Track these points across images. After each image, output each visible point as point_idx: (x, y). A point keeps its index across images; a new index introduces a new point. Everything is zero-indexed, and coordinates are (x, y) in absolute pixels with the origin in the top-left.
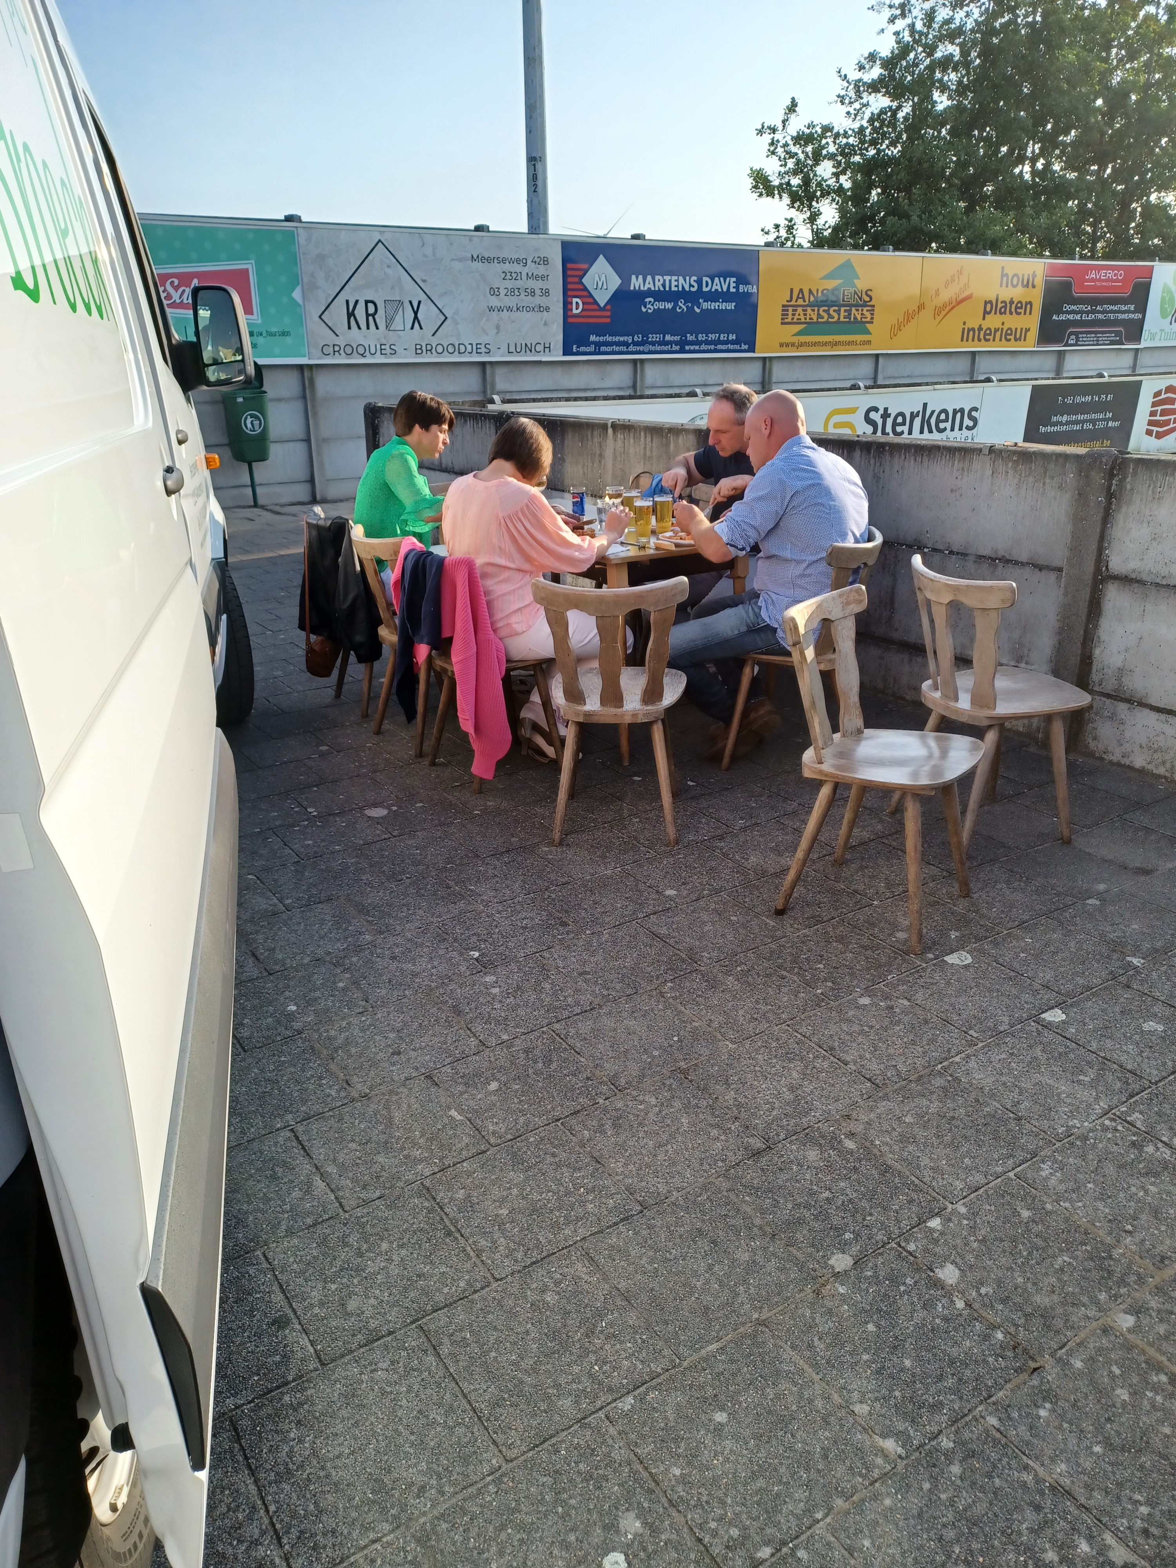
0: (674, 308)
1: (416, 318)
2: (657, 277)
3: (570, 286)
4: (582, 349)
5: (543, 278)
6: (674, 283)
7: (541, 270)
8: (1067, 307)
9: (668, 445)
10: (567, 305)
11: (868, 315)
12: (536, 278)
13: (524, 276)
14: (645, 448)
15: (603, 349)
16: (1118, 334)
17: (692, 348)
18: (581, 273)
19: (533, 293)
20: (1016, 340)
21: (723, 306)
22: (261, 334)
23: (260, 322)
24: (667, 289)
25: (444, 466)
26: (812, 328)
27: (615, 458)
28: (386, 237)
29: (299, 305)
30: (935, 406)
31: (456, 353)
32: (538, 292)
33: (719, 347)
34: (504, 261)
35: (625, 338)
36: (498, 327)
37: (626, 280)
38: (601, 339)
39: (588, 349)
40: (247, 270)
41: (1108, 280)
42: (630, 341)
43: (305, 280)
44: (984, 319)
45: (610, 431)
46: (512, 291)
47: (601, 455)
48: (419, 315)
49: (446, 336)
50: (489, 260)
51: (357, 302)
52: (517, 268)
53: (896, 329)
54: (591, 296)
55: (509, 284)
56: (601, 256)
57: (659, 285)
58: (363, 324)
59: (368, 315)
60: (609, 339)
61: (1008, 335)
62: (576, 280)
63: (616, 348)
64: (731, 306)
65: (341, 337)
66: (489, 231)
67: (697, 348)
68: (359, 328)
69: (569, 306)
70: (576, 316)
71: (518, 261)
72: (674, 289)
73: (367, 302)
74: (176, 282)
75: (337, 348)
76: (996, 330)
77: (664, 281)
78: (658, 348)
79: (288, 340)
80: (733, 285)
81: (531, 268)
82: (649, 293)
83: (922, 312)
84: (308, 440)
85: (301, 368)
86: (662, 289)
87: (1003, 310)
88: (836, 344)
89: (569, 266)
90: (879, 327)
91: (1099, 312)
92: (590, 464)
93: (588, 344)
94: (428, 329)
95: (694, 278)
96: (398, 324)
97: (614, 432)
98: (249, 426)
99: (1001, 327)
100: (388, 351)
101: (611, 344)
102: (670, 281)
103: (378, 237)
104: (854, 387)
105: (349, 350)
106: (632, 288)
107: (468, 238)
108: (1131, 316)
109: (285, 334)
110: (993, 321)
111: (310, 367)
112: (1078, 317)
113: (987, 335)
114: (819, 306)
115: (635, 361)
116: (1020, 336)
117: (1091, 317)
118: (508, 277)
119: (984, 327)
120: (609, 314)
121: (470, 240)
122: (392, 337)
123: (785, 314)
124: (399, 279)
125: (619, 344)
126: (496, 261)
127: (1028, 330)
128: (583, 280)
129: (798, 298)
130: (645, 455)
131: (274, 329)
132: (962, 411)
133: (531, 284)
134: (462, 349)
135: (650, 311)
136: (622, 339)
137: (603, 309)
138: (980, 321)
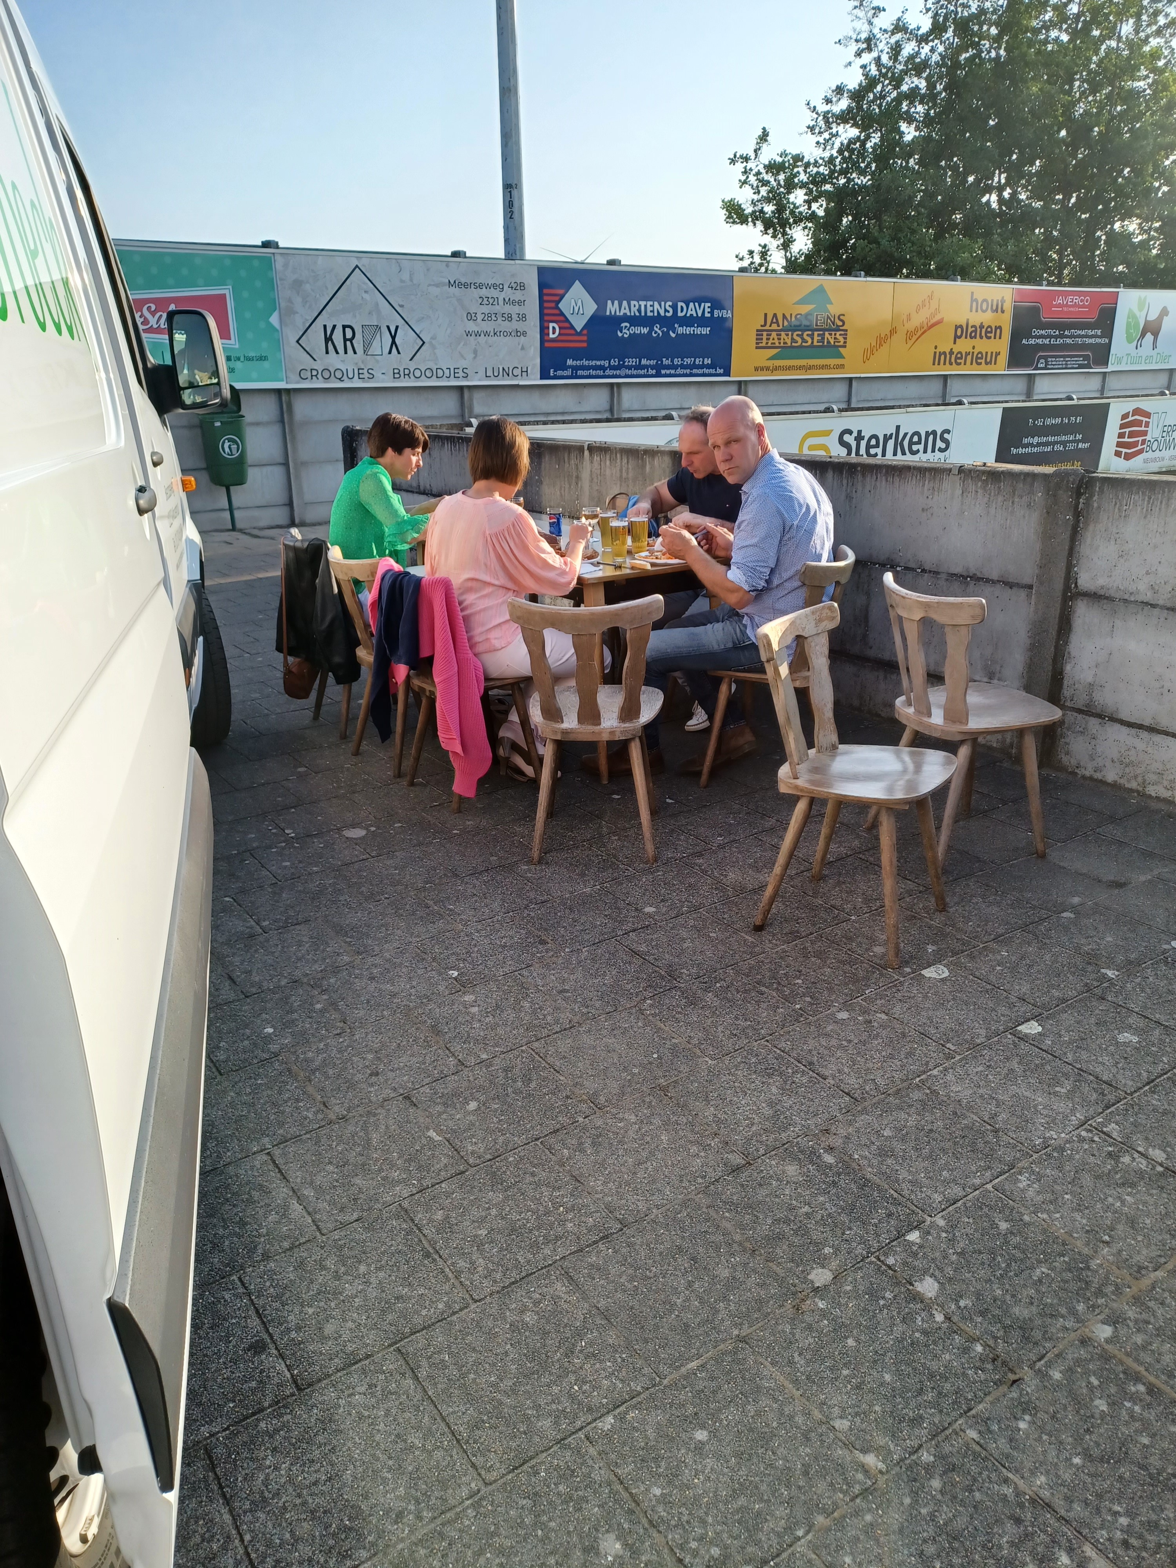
0: (650, 332)
1: (394, 342)
2: (633, 303)
3: (546, 311)
4: (559, 373)
5: (521, 303)
6: (649, 309)
7: (518, 295)
8: (1036, 332)
9: (643, 466)
10: (544, 330)
11: (841, 339)
12: (513, 303)
13: (501, 302)
14: (621, 470)
15: (580, 373)
16: (1086, 358)
17: (668, 372)
18: (557, 298)
19: (510, 318)
20: (987, 363)
21: (699, 331)
22: (239, 359)
23: (237, 346)
24: (643, 314)
25: (422, 488)
26: (786, 352)
27: (592, 480)
28: (364, 263)
29: (277, 330)
30: (908, 428)
31: (434, 377)
32: (515, 317)
33: (695, 371)
34: (480, 286)
35: (602, 363)
36: (475, 352)
37: (602, 306)
38: (578, 363)
39: (565, 373)
40: (223, 297)
41: (1075, 305)
42: (607, 365)
43: (283, 305)
44: (955, 343)
45: (586, 453)
46: (489, 316)
47: (577, 477)
48: (397, 340)
49: (424, 360)
50: (466, 285)
51: (334, 327)
52: (494, 293)
53: (869, 353)
54: (567, 320)
55: (486, 309)
56: (577, 282)
57: (634, 310)
58: (341, 350)
59: (345, 340)
60: (586, 363)
61: (978, 358)
62: (553, 305)
63: (593, 372)
64: (706, 331)
65: (318, 361)
66: (466, 257)
67: (673, 372)
68: (337, 353)
69: (546, 331)
70: (553, 340)
71: (495, 286)
72: (649, 314)
73: (344, 327)
74: (153, 307)
75: (314, 373)
76: (967, 354)
77: (640, 306)
78: (635, 372)
79: (266, 364)
80: (707, 310)
81: (508, 293)
82: (625, 318)
83: (894, 337)
84: (286, 464)
85: (279, 392)
86: (637, 314)
87: (973, 334)
88: (810, 368)
89: (545, 291)
90: (853, 350)
91: (1067, 336)
92: (567, 486)
93: (565, 368)
94: (406, 353)
95: (670, 303)
96: (375, 348)
97: (591, 455)
98: (227, 450)
99: (971, 350)
100: (366, 375)
101: (588, 368)
102: (646, 306)
103: (355, 262)
104: (828, 410)
105: (326, 375)
106: (608, 313)
107: (444, 264)
108: (1098, 340)
109: (262, 358)
110: (964, 345)
111: (288, 391)
112: (1047, 341)
113: (958, 358)
114: (794, 331)
115: (612, 385)
116: (991, 359)
117: (1060, 341)
118: (485, 302)
119: (955, 351)
120: (585, 338)
121: (447, 266)
122: (370, 362)
123: (759, 339)
124: (377, 304)
125: (596, 368)
126: (473, 286)
127: (998, 354)
128: (560, 305)
129: (772, 322)
130: (621, 476)
131: (252, 354)
132: (934, 433)
133: (508, 309)
134: (440, 373)
135: (626, 336)
136: (598, 363)
137: (580, 334)
138: (951, 345)
